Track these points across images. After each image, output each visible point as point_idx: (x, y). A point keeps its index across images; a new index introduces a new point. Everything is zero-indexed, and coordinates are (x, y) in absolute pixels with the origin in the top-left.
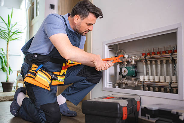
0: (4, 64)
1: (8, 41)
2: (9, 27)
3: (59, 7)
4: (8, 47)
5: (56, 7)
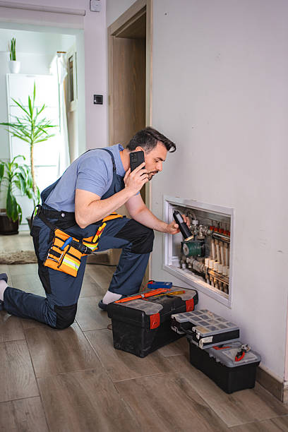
0: (27, 186)
1: (31, 144)
2: (31, 117)
3: (109, 97)
4: (33, 156)
5: (105, 100)
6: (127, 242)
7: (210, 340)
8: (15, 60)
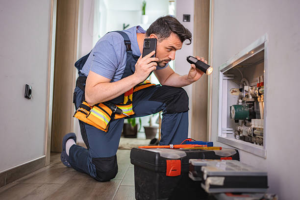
6: (161, 104)
7: (220, 181)
8: (144, 14)
